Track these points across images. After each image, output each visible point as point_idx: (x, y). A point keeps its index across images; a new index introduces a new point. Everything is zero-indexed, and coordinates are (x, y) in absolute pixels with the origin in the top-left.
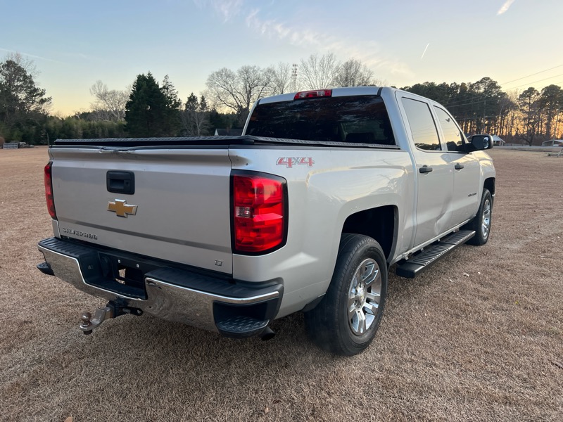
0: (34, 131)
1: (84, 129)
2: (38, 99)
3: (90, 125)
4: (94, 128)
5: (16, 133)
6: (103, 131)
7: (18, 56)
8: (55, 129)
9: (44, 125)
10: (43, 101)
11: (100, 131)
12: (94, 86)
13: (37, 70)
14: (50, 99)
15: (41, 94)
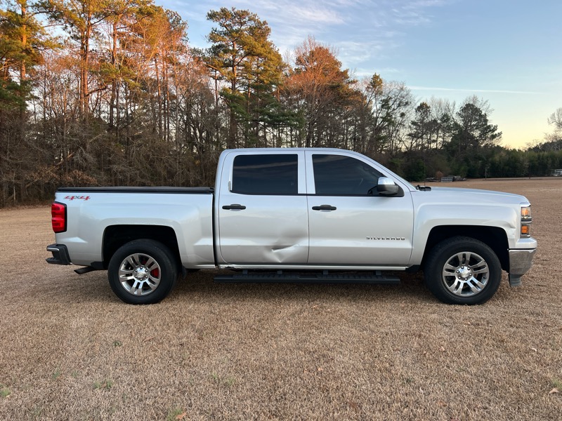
0: (479, 165)
1: (531, 161)
2: (489, 135)
3: (539, 156)
4: (543, 159)
5: (463, 168)
6: (553, 162)
7: (475, 99)
8: (500, 163)
9: (490, 159)
10: (493, 137)
11: (550, 161)
12: (554, 115)
13: (490, 108)
14: (500, 134)
15: (493, 131)
